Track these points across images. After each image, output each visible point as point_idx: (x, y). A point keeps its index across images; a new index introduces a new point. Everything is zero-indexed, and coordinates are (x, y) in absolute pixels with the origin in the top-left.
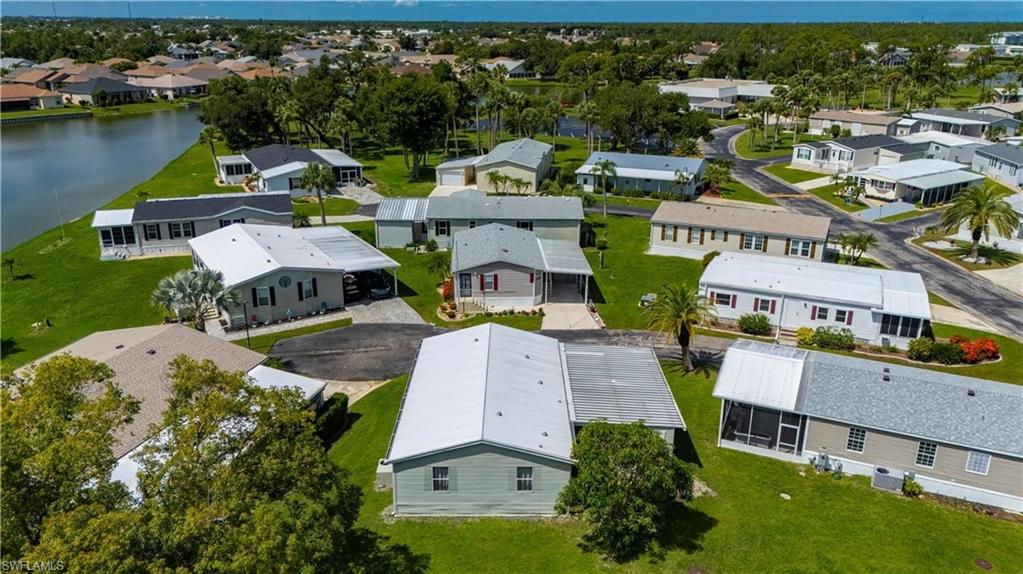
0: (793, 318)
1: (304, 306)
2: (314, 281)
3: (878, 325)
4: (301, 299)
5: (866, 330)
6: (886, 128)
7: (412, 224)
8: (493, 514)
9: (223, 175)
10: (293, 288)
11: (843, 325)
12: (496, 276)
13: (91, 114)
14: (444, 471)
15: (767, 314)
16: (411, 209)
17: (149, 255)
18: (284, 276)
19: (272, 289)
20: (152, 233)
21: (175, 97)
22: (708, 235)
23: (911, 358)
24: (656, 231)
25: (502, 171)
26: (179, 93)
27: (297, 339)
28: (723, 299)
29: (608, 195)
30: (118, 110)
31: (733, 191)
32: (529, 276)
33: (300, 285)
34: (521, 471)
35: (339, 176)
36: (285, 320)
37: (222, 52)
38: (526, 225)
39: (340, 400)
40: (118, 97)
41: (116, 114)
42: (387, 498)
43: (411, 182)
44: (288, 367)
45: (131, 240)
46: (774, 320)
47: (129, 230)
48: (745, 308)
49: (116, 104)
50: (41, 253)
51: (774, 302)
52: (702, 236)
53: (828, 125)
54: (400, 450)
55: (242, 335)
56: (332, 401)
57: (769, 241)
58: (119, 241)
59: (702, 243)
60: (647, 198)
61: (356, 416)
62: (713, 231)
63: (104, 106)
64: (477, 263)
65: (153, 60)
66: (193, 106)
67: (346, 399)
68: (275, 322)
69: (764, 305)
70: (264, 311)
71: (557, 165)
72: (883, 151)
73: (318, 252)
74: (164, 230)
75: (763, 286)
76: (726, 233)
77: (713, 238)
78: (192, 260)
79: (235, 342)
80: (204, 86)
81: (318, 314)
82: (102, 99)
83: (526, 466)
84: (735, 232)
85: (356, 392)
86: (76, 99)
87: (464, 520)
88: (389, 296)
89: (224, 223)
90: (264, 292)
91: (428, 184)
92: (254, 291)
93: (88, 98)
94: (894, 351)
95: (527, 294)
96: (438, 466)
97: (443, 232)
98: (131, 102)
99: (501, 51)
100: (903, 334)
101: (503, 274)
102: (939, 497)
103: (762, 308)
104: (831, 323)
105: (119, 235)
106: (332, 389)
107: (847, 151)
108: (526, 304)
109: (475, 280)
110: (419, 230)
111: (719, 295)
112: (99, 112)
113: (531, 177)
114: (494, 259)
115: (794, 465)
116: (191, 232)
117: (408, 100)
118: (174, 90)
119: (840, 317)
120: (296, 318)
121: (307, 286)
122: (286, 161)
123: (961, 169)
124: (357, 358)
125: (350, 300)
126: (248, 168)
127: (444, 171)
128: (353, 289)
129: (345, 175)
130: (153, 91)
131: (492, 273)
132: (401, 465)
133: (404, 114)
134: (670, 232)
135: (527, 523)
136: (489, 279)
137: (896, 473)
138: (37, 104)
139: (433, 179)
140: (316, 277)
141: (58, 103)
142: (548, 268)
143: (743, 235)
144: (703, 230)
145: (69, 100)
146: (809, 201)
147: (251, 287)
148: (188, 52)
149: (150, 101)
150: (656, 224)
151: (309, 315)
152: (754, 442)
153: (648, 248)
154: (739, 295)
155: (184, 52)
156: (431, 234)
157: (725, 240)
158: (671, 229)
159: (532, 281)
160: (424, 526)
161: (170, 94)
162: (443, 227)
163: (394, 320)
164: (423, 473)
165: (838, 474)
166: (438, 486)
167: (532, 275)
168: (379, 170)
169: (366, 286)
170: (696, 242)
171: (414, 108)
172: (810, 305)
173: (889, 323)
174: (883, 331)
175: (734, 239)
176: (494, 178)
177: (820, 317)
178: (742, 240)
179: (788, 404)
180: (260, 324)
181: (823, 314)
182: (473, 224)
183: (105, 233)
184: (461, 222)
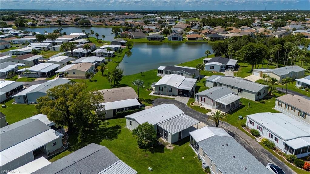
0: (265, 135)
1: (168, 93)
2: (172, 89)
3: (284, 146)
4: (168, 91)
5: (280, 146)
7: (214, 83)
9: (203, 62)
10: (167, 88)
11: (275, 142)
12: (204, 98)
13: (207, 42)
15: (259, 131)
18: (165, 86)
19: (163, 88)
22: (290, 108)
23: (287, 160)
24: (277, 102)
28: (251, 123)
32: (211, 101)
33: (168, 88)
36: (164, 95)
38: (241, 90)
40: (216, 38)
41: (213, 43)
46: (261, 133)
48: (255, 127)
49: (215, 40)
51: (261, 128)
52: (289, 107)
57: (307, 115)
59: (288, 110)
62: (292, 107)
68: (162, 95)
69: (260, 128)
70: (161, 92)
73: (179, 83)
75: (261, 123)
76: (295, 109)
77: (291, 109)
81: (171, 96)
82: (212, 39)
84: (297, 110)
91: (250, 74)
92: (160, 87)
94: (285, 156)
96: (130, 120)
98: (219, 40)
100: (290, 152)
101: (206, 98)
103: (259, 129)
104: (273, 140)
105: (161, 72)
108: (210, 108)
109: (200, 98)
111: (251, 121)
112: (210, 42)
113: (278, 78)
114: (205, 94)
115: (196, 155)
118: (232, 37)
119: (276, 139)
120: (166, 95)
121: (170, 89)
127: (256, 71)
128: (181, 93)
129: (229, 67)
130: (227, 37)
131: (204, 97)
134: (280, 104)
137: (207, 165)
138: (198, 39)
141: (202, 39)
142: (217, 100)
143: (299, 111)
144: (289, 106)
145: (206, 38)
149: (224, 40)
150: (278, 100)
151: (169, 95)
152: (194, 147)
153: (274, 107)
154: (255, 123)
157: (295, 111)
160: (127, 130)
161: (230, 38)
162: (221, 85)
163: (182, 101)
165: (201, 161)
166: (130, 124)
167: (212, 101)
169: (184, 93)
170: (287, 109)
172: (269, 132)
173: (287, 147)
174: (285, 149)
175: (297, 112)
176: (264, 76)
177: (271, 137)
178: (299, 113)
179: (198, 141)
181: (272, 136)
182: (228, 86)
183: (159, 71)
184: (225, 85)
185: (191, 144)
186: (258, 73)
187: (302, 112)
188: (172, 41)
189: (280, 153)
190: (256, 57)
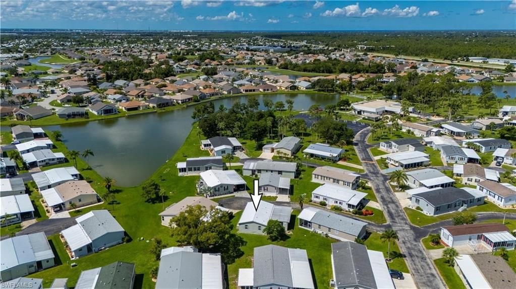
0: (331, 203)
1: (225, 192)
3: (347, 206)
4: (225, 190)
5: (345, 207)
6: (426, 132)
7: (252, 170)
8: (255, 233)
9: (203, 146)
10: (223, 188)
11: (340, 205)
13: (156, 112)
14: (247, 226)
15: (326, 201)
16: (252, 165)
17: (189, 175)
18: (221, 186)
19: (219, 188)
20: (190, 170)
21: (182, 103)
22: (325, 178)
23: (352, 214)
24: (313, 176)
25: (281, 150)
26: (184, 102)
27: (224, 199)
28: (317, 197)
29: (312, 159)
30: (164, 109)
31: (351, 159)
34: (259, 227)
35: (235, 149)
36: (221, 195)
37: (194, 69)
38: (280, 172)
39: (231, 213)
40: (164, 104)
41: (164, 111)
42: (238, 230)
43: (256, 150)
44: (222, 206)
45: (185, 171)
46: (327, 203)
47: (185, 169)
48: (321, 199)
49: (164, 107)
50: (164, 172)
51: (327, 199)
54: (240, 222)
55: (212, 198)
56: (230, 213)
57: (340, 182)
58: (183, 171)
60: (323, 161)
61: (234, 216)
63: (160, 107)
64: (263, 185)
65: (170, 78)
66: (188, 106)
67: (232, 213)
68: (219, 195)
69: (325, 199)
70: (217, 193)
71: (303, 144)
72: (410, 146)
73: (229, 179)
74: (193, 169)
75: (325, 195)
76: (330, 178)
78: (199, 177)
79: (211, 200)
80: (191, 98)
81: (228, 194)
82: (159, 106)
83: (260, 226)
84: (332, 178)
85: (235, 212)
86: (151, 105)
87: (250, 234)
88: (244, 190)
89: (207, 169)
90: (217, 189)
91: (260, 151)
93: (155, 105)
94: (350, 212)
95: (274, 192)
96: (246, 225)
98: (168, 106)
100: (352, 208)
101: (269, 187)
102: (331, 238)
104: (338, 205)
105: (183, 170)
106: (230, 211)
107: (397, 145)
108: (273, 194)
109: (263, 188)
110: (253, 171)
112: (159, 110)
113: (289, 153)
114: (267, 184)
115: (310, 231)
116: (199, 169)
117: (256, 128)
118: (181, 100)
119: (340, 203)
120: (223, 194)
121: (226, 187)
122: (221, 145)
123: (425, 157)
124: (236, 205)
125: (235, 190)
126: (210, 145)
127: (265, 148)
129: (237, 149)
130: (175, 101)
132: (240, 224)
133: (255, 133)
135: (260, 235)
136: (266, 188)
137: (325, 233)
138: (140, 108)
139: (262, 150)
140: (228, 186)
141: (146, 107)
142: (279, 187)
145: (149, 105)
146: (373, 164)
147: (215, 188)
148: (181, 70)
149: (174, 105)
150: (313, 174)
151: (226, 194)
152: (304, 226)
153: (311, 180)
154: (320, 197)
155: (179, 70)
156: (256, 173)
157: (330, 180)
158: (317, 176)
159: (276, 189)
160: (243, 234)
161: (180, 102)
162: (259, 171)
163: (244, 196)
164: (244, 225)
165: (317, 233)
166: (246, 228)
168: (247, 144)
169: (239, 188)
170: (323, 180)
171: (257, 131)
172: (334, 200)
173: (349, 205)
174: (348, 207)
175: (332, 180)
176: (278, 152)
179: (309, 220)
180: (216, 196)
181: (337, 202)
182: (267, 171)
183: (180, 169)
184: (264, 170)
185: (301, 225)
186: (269, 149)
187: (335, 180)
188: (104, 116)
189: (347, 211)
190: (262, 134)
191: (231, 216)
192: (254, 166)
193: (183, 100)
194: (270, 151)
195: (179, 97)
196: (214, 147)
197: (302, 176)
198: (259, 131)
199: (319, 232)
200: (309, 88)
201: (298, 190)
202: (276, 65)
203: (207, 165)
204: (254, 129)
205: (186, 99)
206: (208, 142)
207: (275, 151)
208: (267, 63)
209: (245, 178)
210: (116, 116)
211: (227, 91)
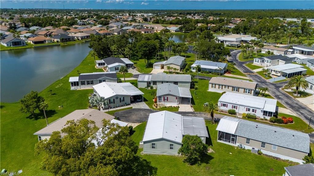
0: (241, 111)
1: (121, 104)
2: (124, 98)
3: (262, 113)
4: (120, 102)
5: (260, 115)
6: (284, 52)
7: (147, 82)
8: (165, 154)
9: (97, 65)
10: (119, 99)
11: (254, 113)
12: (167, 98)
13: (60, 45)
14: (154, 144)
15: (235, 109)
16: (147, 78)
17: (82, 89)
18: (117, 97)
19: (114, 100)
20: (83, 83)
21: (81, 39)
22: (224, 87)
23: (270, 122)
24: (210, 85)
25: (171, 66)
26: (83, 38)
27: (120, 112)
28: (224, 105)
29: (199, 73)
30: (66, 43)
31: (235, 72)
32: (176, 98)
33: (120, 99)
34: (171, 145)
36: (117, 107)
37: (92, 23)
38: (176, 83)
39: (131, 128)
40: (66, 39)
41: (66, 44)
42: (142, 150)
43: (146, 68)
44: (118, 119)
45: (78, 85)
46: (237, 111)
47: (78, 82)
48: (230, 107)
49: (66, 41)
50: (56, 87)
51: (237, 107)
52: (222, 87)
53: (267, 50)
54: (145, 139)
55: (107, 111)
56: (130, 127)
57: (240, 89)
58: (75, 85)
59: (222, 89)
60: (210, 74)
61: (134, 131)
62: (225, 86)
63: (63, 42)
64: (163, 94)
65: (74, 26)
66: (86, 42)
67: (132, 127)
68: (114, 108)
69: (235, 107)
70: (112, 105)
71: (186, 63)
72: (280, 60)
73: (124, 90)
74: (86, 83)
75: (234, 102)
76: (228, 86)
77: (225, 88)
78: (93, 90)
79: (105, 112)
80: (89, 36)
81: (124, 106)
82: (62, 40)
83: (172, 144)
84: (231, 86)
85: (134, 125)
86: (56, 40)
87: (158, 155)
88: (141, 101)
89: (100, 82)
90: (112, 100)
91: (151, 69)
92: (110, 100)
93: (59, 40)
94: (266, 120)
95: (175, 102)
96: (153, 143)
97: (155, 84)
98: (70, 41)
99: (173, 22)
100: (269, 116)
101: (169, 97)
102: (266, 155)
103: (234, 108)
104: (251, 112)
105: (75, 84)
106: (130, 124)
107: (269, 60)
108: (175, 105)
109: (162, 98)
110: (149, 83)
111: (223, 104)
112: (62, 44)
113: (179, 68)
114: (167, 93)
115: (234, 147)
116: (92, 83)
117: (146, 47)
118: (81, 37)
119: (253, 111)
120: (119, 107)
121: (122, 99)
122: (114, 63)
123: (301, 67)
124: (134, 117)
125: (132, 102)
126: (104, 64)
127: (156, 65)
128: (133, 100)
129: (129, 66)
130: (76, 38)
131: (167, 97)
132: (145, 142)
133: (145, 50)
134: (214, 86)
135: (172, 156)
136: (166, 98)
137: (256, 149)
138: (46, 42)
139: (152, 67)
140: (124, 97)
141: (51, 41)
142: (181, 96)
143: (233, 87)
144: (222, 86)
145: (54, 40)
146: (256, 75)
147: (109, 99)
148: (83, 23)
149: (75, 40)
150: (210, 83)
151: (122, 106)
152: (225, 141)
153: (208, 89)
154: (228, 104)
155: (82, 23)
156: (152, 85)
157: (228, 88)
158: (214, 85)
159: (176, 99)
160: (150, 156)
161: (80, 38)
162: (155, 83)
163: (143, 108)
164: (150, 144)
165: (244, 149)
166: (153, 147)
167: (177, 97)
168: (138, 64)
169: (136, 99)
170: (221, 89)
171: (148, 49)
172: (246, 107)
173: (265, 113)
174: (264, 115)
175: (231, 88)
176: (169, 68)
177: (248, 110)
178: (233, 88)
179: (233, 132)
180: (111, 108)
181: (249, 110)
182: (162, 82)
183: (72, 83)
184: (159, 82)
185: (220, 139)
186: (159, 66)
188: (12, 47)
189: (262, 119)
191: (131, 131)
192: (149, 78)
193: (83, 37)
194: (160, 67)
195: (79, 35)
196: (108, 64)
197: (196, 86)
198: (149, 50)
199: (247, 147)
200: (178, 31)
201: (197, 99)
202: (150, 21)
203: (100, 79)
204: (144, 47)
205: (85, 37)
206: (103, 61)
207: (165, 67)
208: (144, 21)
209: (141, 89)
210: (23, 47)
211: (117, 32)
